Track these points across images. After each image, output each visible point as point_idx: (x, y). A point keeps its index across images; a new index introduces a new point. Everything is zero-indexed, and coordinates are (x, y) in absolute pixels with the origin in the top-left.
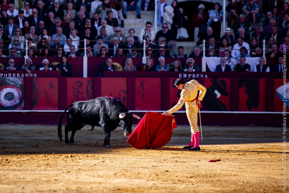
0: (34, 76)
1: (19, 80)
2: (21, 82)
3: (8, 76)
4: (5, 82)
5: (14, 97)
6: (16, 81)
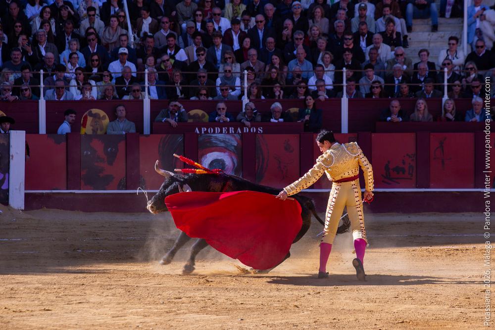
0: (259, 132)
1: (233, 139)
2: (237, 141)
3: (214, 132)
4: (211, 142)
5: (225, 167)
6: (227, 140)
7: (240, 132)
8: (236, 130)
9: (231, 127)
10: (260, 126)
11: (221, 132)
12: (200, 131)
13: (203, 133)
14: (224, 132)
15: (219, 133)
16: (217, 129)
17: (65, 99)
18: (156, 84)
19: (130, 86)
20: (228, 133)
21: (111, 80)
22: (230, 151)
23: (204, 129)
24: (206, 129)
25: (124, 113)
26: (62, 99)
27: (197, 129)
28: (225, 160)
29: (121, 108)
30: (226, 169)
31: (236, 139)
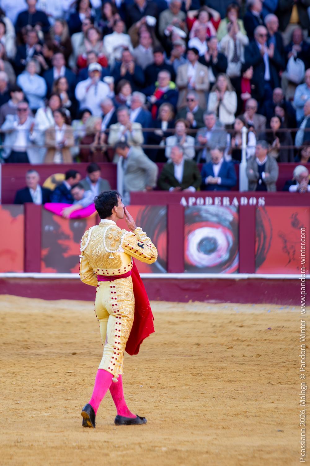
1: (228, 212)
2: (233, 215)
3: (205, 204)
4: (200, 216)
6: (220, 213)
7: (237, 204)
8: (231, 201)
9: (226, 196)
10: (261, 196)
12: (187, 201)
13: (191, 204)
14: (216, 204)
15: (211, 205)
16: (209, 200)
20: (222, 204)
22: (225, 227)
23: (192, 200)
24: (194, 200)
27: (183, 199)
28: (217, 238)
30: (219, 248)
31: (231, 211)
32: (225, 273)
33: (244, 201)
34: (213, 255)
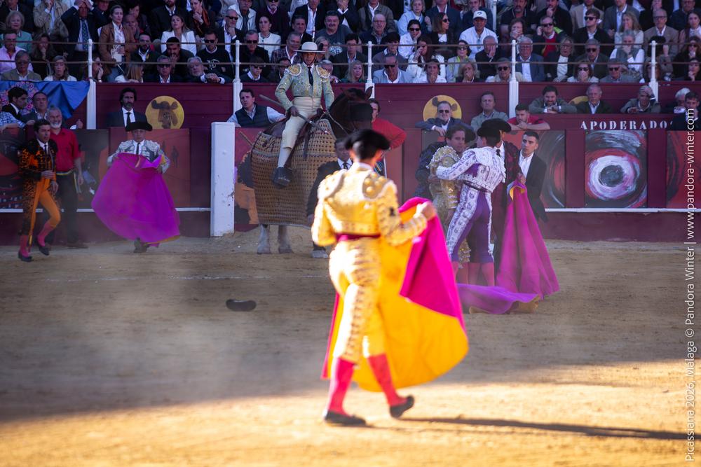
1: (634, 137)
2: (641, 141)
3: (608, 128)
4: (603, 142)
5: (623, 177)
6: (626, 139)
7: (645, 128)
8: (638, 126)
9: (632, 120)
11: (618, 128)
12: (588, 126)
13: (592, 128)
14: (622, 128)
15: (615, 129)
16: (613, 124)
17: (401, 82)
18: (530, 60)
19: (494, 63)
20: (628, 129)
21: (468, 54)
22: (630, 154)
23: (594, 124)
24: (596, 124)
25: (492, 104)
26: (396, 82)
27: (584, 123)
28: (623, 167)
29: (488, 97)
30: (624, 179)
31: (638, 137)
32: (632, 207)
33: (653, 124)
34: (618, 187)
